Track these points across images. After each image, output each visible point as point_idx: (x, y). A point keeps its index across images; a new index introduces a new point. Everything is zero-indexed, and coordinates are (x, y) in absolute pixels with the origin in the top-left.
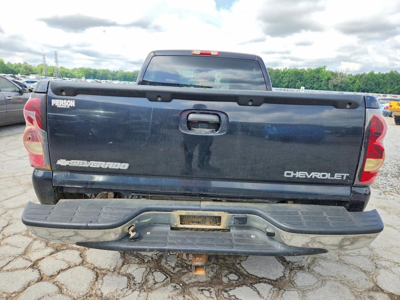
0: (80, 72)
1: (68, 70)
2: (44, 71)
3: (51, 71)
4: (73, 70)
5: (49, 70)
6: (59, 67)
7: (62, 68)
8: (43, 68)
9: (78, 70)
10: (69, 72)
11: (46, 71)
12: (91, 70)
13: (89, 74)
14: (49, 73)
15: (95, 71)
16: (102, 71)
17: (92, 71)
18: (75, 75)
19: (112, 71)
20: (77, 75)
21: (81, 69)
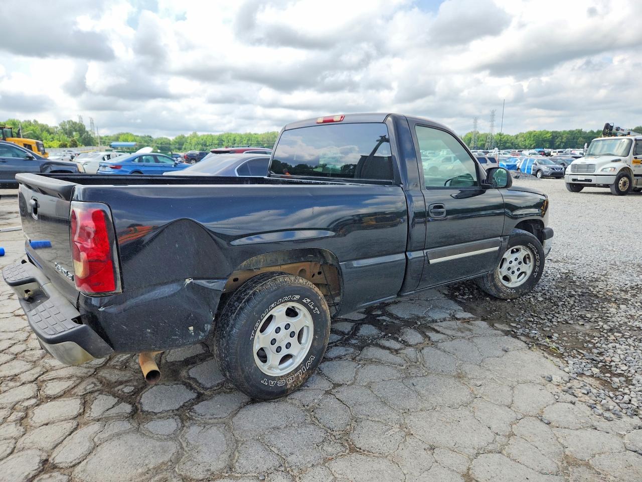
0: (528, 139)
1: (508, 138)
2: (472, 142)
3: (483, 140)
4: (517, 137)
5: (480, 139)
6: (496, 134)
7: (500, 135)
8: (473, 137)
9: (525, 136)
10: (510, 139)
11: (475, 142)
12: (548, 132)
13: (542, 141)
14: (480, 143)
15: (554, 134)
16: (568, 134)
17: (550, 135)
18: (518, 144)
19: (587, 132)
20: (523, 143)
21: (530, 133)
